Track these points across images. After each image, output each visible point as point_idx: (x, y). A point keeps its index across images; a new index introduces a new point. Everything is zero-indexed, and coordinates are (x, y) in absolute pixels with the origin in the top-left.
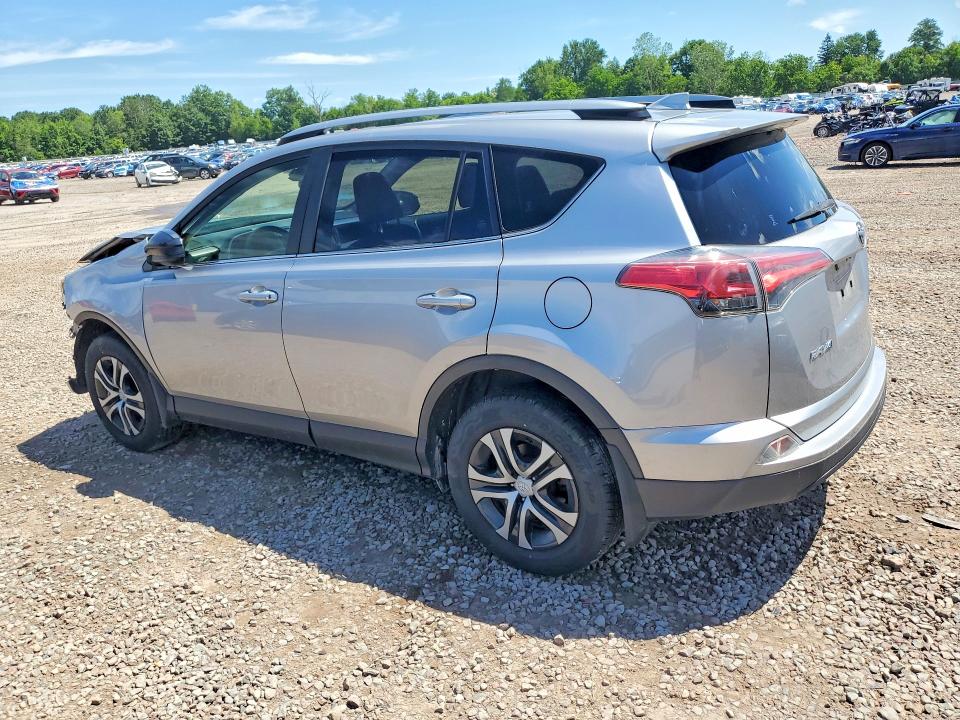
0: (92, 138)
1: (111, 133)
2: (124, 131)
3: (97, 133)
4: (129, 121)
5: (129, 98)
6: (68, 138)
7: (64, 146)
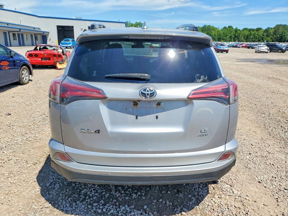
0: (261, 37)
1: (267, 36)
2: (272, 35)
3: (263, 35)
4: (275, 33)
5: (278, 25)
6: (254, 37)
7: (252, 39)
